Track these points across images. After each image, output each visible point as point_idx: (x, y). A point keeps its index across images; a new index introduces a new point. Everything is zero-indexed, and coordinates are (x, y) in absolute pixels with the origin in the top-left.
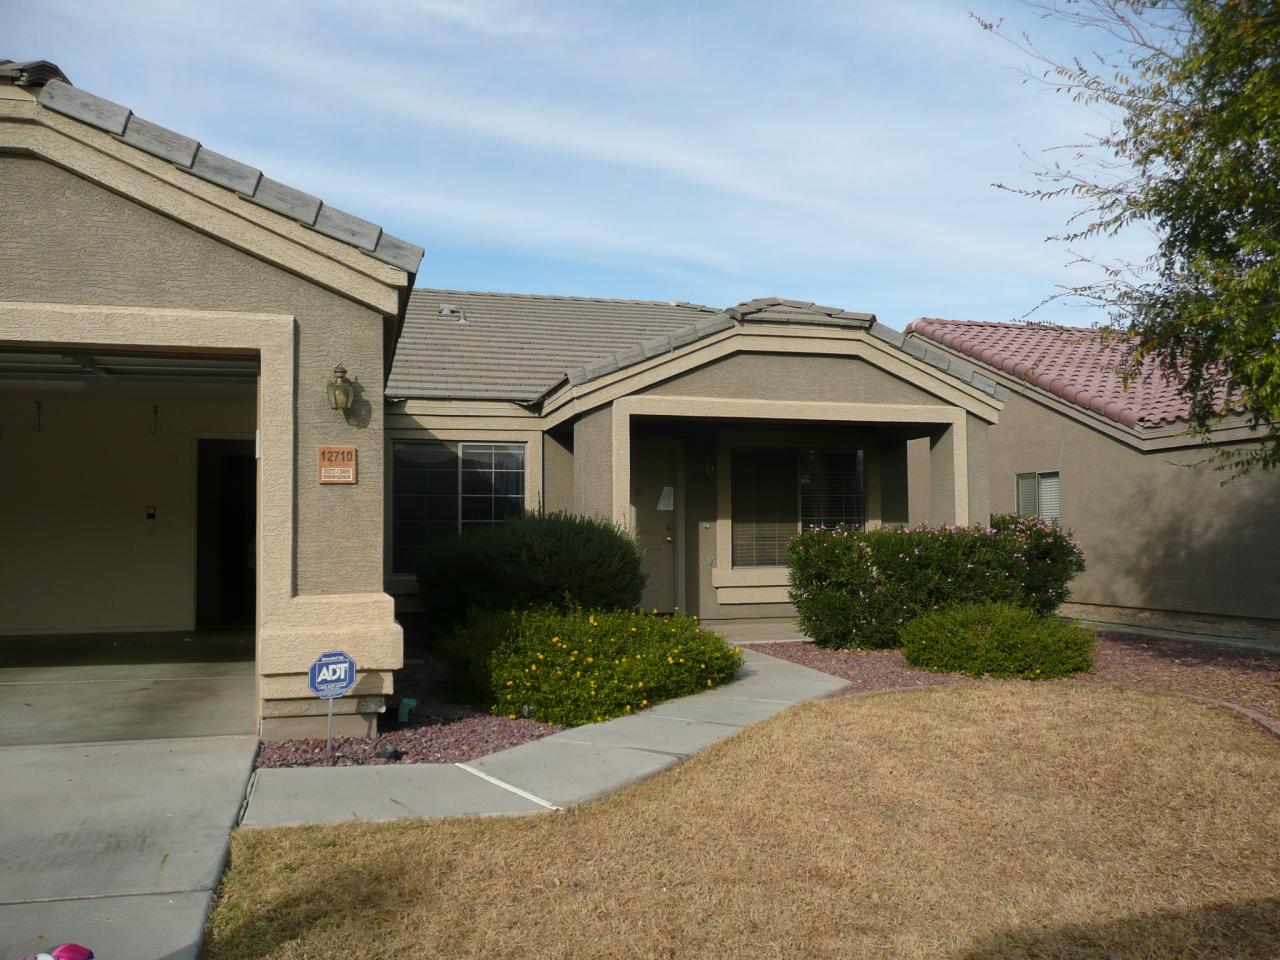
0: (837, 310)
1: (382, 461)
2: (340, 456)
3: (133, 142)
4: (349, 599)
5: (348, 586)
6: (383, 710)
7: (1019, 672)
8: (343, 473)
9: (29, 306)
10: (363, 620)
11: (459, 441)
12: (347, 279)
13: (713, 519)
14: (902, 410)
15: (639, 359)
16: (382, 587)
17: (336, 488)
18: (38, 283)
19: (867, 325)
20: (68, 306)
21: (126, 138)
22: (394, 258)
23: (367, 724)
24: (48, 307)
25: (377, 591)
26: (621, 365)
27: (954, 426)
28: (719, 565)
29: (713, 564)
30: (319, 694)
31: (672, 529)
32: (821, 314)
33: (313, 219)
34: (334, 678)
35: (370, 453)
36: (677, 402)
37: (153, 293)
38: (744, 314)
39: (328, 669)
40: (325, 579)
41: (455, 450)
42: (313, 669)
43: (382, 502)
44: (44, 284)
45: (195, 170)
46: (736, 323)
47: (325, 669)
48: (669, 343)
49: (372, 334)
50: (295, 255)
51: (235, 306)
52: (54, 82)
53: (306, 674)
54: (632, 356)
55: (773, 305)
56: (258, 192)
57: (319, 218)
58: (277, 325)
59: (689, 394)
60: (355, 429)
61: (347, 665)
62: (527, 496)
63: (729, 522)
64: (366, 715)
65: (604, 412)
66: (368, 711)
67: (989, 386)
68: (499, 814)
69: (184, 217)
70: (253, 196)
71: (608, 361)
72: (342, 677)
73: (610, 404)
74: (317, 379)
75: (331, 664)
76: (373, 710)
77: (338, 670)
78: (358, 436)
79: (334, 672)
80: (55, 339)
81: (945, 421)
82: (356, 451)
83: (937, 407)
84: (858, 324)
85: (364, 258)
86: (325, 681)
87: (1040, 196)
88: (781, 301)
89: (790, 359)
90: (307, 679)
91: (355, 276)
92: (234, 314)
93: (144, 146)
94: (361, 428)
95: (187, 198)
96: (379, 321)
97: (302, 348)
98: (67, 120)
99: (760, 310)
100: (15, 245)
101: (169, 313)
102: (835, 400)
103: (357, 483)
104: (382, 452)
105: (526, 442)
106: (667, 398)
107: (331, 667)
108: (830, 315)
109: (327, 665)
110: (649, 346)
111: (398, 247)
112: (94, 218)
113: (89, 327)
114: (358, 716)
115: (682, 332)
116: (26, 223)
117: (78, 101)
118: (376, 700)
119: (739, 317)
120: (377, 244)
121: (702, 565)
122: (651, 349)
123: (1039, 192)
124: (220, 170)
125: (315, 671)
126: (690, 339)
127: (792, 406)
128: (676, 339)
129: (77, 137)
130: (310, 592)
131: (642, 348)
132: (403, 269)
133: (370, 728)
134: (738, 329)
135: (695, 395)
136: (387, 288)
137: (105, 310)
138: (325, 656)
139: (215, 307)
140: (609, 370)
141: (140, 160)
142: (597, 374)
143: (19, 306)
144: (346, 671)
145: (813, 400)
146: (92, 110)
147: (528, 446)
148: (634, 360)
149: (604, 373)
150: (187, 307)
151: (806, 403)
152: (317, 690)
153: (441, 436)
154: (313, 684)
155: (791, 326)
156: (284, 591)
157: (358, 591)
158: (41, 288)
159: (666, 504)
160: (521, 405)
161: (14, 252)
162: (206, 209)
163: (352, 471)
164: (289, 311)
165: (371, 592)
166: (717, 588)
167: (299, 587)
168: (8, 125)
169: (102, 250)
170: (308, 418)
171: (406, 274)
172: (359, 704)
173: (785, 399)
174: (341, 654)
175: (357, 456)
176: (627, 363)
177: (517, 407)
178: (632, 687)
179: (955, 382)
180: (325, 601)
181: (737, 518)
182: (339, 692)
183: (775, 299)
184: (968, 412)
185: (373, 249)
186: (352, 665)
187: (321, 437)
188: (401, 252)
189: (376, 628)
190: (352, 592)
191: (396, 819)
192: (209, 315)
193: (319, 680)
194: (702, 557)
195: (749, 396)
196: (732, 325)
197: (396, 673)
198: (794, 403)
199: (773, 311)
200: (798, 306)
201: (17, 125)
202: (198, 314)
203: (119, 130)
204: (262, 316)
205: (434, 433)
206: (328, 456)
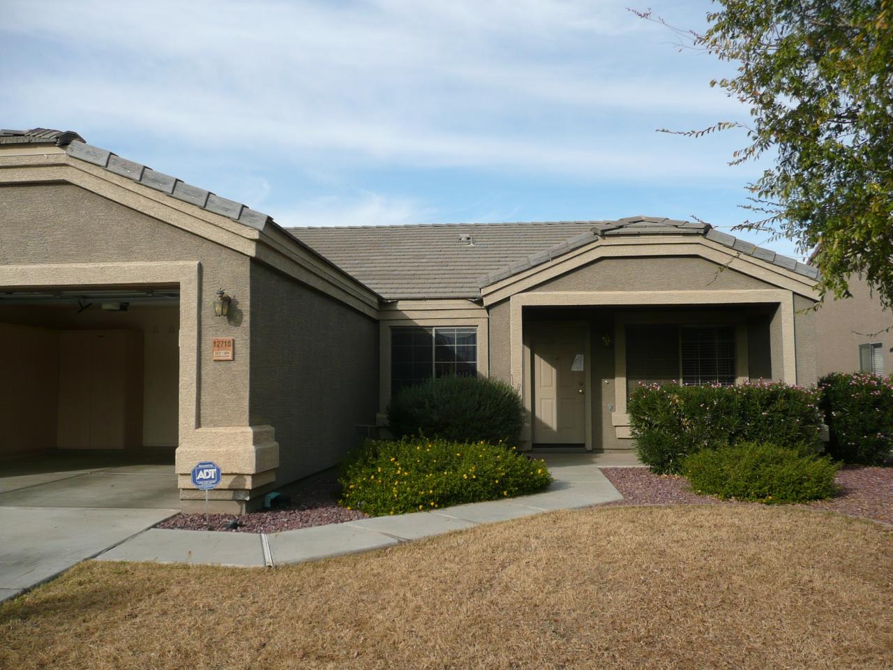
0: (681, 222)
1: (249, 347)
2: (224, 344)
3: (111, 170)
4: (229, 430)
5: (228, 422)
6: (248, 499)
7: (758, 497)
8: (226, 354)
9: (66, 266)
10: (235, 443)
11: (433, 327)
12: (226, 237)
13: (612, 376)
14: (736, 294)
15: (527, 268)
16: (248, 423)
17: (222, 363)
18: (71, 253)
19: (702, 232)
20: (85, 264)
21: (109, 168)
22: (250, 222)
23: (240, 507)
24: (74, 265)
25: (245, 426)
26: (514, 272)
27: (782, 304)
28: (617, 410)
29: (613, 409)
30: (199, 487)
31: (582, 384)
32: (670, 226)
33: (204, 203)
34: (208, 477)
35: (242, 342)
36: (556, 296)
37: (127, 253)
38: (603, 231)
39: (203, 472)
40: (216, 418)
41: (430, 333)
42: (194, 471)
43: (249, 371)
44: (74, 252)
45: (142, 182)
46: (599, 238)
47: (201, 472)
48: (548, 255)
49: (244, 269)
50: (197, 225)
51: (167, 257)
52: (74, 142)
53: (190, 474)
54: (522, 266)
55: (635, 222)
56: (175, 191)
57: (208, 203)
58: (189, 267)
59: (565, 290)
60: (233, 328)
61: (215, 470)
62: (478, 362)
63: (624, 379)
64: (240, 502)
65: (504, 305)
66: (239, 499)
67: (812, 272)
68: (233, 564)
69: (139, 209)
70: (172, 193)
71: (504, 270)
72: (213, 477)
73: (508, 299)
74: (211, 298)
75: (206, 469)
76: (241, 499)
77: (210, 473)
78: (235, 331)
79: (207, 474)
80: (77, 283)
81: (777, 301)
82: (234, 340)
83: (767, 290)
84: (695, 231)
85: (233, 223)
86: (201, 479)
87: (695, 135)
88: (644, 219)
89: (644, 261)
90: (190, 477)
91: (231, 235)
92: (166, 263)
93: (117, 172)
94: (236, 326)
95: (141, 199)
96: (248, 261)
97: (204, 280)
98: (81, 162)
99: (621, 227)
100: (60, 233)
101: (133, 264)
102: (680, 289)
103: (234, 359)
104: (249, 341)
105: (477, 326)
106: (549, 293)
107: (205, 471)
108: (676, 226)
109: (203, 470)
110: (534, 258)
111: (253, 216)
112: (98, 214)
113: (92, 275)
114: (235, 502)
115: (556, 247)
116: (66, 220)
117: (85, 151)
118: (244, 492)
119: (599, 233)
120: (240, 215)
121: (604, 410)
122: (535, 260)
123: (693, 132)
124: (155, 181)
125: (194, 473)
126: (564, 251)
127: (645, 295)
128: (554, 251)
129: (86, 170)
130: (207, 425)
131: (528, 259)
132: (256, 229)
133: (241, 509)
134: (601, 241)
135: (571, 290)
136: (249, 241)
137: (102, 265)
138: (201, 464)
139: (157, 259)
140: (506, 276)
141: (116, 179)
142: (497, 280)
143: (60, 266)
144: (215, 474)
145: (662, 290)
146: (91, 155)
147: (478, 328)
148: (523, 269)
149: (502, 278)
150: (143, 260)
151: (657, 292)
152: (197, 484)
153: (421, 323)
154: (194, 481)
155: (642, 237)
156: (191, 425)
157: (234, 426)
158: (72, 255)
159: (578, 366)
160: (472, 301)
161: (60, 236)
162: (151, 204)
163: (231, 353)
164: (197, 259)
165: (242, 426)
166: (616, 426)
167: (202, 423)
168: (55, 168)
169: (102, 231)
170: (207, 322)
171: (257, 232)
172: (234, 494)
173: (640, 290)
174: (211, 463)
175: (234, 344)
176: (518, 270)
177: (470, 303)
178: (422, 493)
179: (781, 271)
180: (213, 431)
181: (629, 377)
182: (212, 486)
183: (640, 217)
184: (794, 293)
185: (237, 218)
186: (218, 470)
187: (215, 332)
188: (254, 218)
189: (240, 449)
190: (231, 426)
191: (173, 563)
192: (153, 264)
193: (198, 478)
194: (604, 404)
195: (611, 289)
196: (596, 239)
197: (253, 476)
198: (646, 292)
199: (632, 227)
200: (654, 221)
201: (59, 167)
202: (148, 264)
203: (104, 164)
204: (181, 263)
205: (417, 322)
206: (217, 344)
